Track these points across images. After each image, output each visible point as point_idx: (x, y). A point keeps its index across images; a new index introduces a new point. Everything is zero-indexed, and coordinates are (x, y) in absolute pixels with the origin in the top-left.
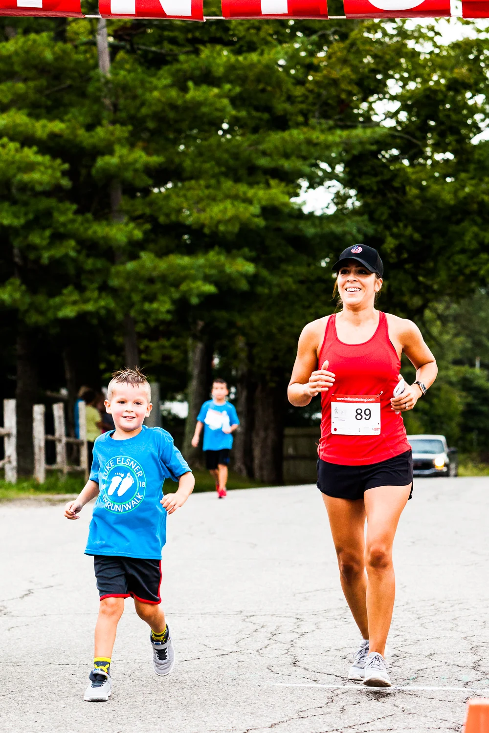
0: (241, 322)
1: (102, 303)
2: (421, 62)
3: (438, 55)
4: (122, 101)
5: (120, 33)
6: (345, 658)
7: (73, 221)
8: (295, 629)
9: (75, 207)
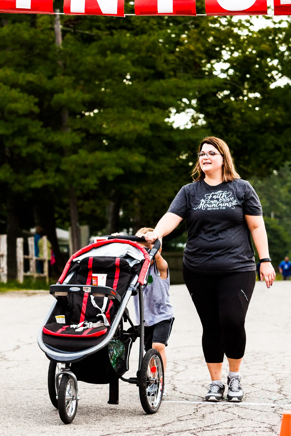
0: (137, 191)
1: (57, 179)
2: (241, 41)
3: (251, 37)
4: (68, 62)
5: (68, 23)
6: (203, 386)
7: (40, 132)
8: (173, 369)
9: (41, 123)
